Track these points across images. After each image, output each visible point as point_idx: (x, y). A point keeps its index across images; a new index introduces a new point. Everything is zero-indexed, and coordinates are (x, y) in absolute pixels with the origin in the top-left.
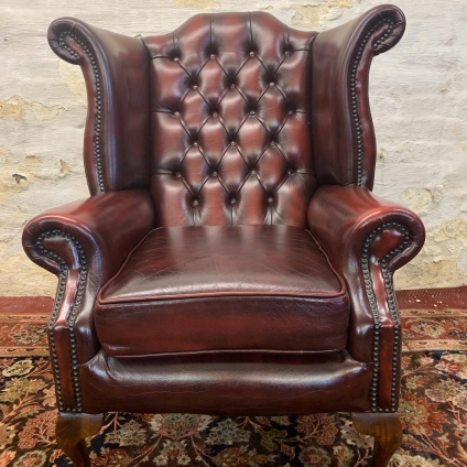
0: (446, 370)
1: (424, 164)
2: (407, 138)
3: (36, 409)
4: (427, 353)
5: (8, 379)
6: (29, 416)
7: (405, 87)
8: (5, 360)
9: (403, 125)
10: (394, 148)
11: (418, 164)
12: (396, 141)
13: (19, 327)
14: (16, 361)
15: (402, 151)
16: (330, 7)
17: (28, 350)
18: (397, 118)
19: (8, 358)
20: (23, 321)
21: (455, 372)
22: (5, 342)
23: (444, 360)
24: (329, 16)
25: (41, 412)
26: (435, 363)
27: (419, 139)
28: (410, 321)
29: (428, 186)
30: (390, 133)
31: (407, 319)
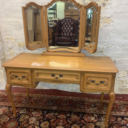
0: (124, 123)
1: (126, 64)
2: (122, 57)
3: (27, 125)
4: (120, 116)
5: (21, 114)
6: (26, 127)
7: (123, 45)
8: (20, 108)
9: (121, 54)
10: (118, 60)
11: (125, 64)
12: (119, 58)
13: (23, 97)
14: (23, 109)
15: (121, 61)
16: (104, 23)
17: (25, 105)
18: (120, 52)
19: (21, 108)
20: (24, 96)
21: (126, 124)
22: (20, 102)
23: (124, 119)
24: (104, 25)
25: (29, 126)
26: (122, 120)
27: (125, 58)
28: (118, 105)
29: (127, 70)
30: (118, 56)
31: (117, 104)
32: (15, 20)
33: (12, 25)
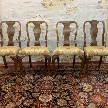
16: (73, 11)
23: (91, 72)
32: (12, 10)
33: (10, 14)
